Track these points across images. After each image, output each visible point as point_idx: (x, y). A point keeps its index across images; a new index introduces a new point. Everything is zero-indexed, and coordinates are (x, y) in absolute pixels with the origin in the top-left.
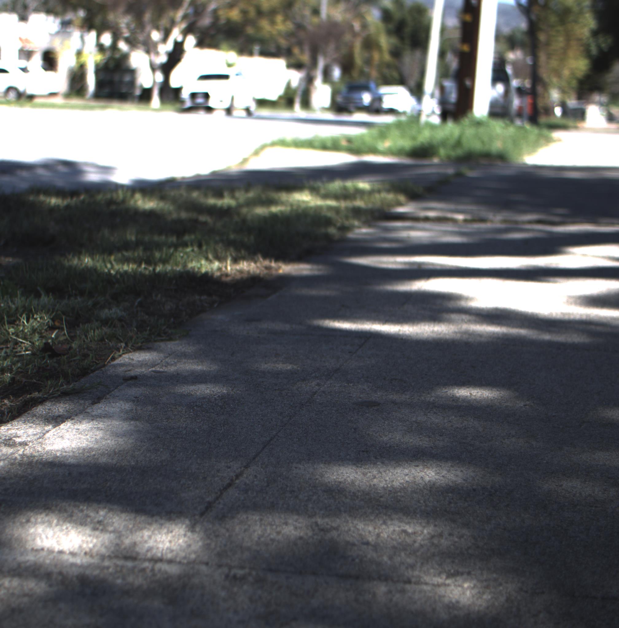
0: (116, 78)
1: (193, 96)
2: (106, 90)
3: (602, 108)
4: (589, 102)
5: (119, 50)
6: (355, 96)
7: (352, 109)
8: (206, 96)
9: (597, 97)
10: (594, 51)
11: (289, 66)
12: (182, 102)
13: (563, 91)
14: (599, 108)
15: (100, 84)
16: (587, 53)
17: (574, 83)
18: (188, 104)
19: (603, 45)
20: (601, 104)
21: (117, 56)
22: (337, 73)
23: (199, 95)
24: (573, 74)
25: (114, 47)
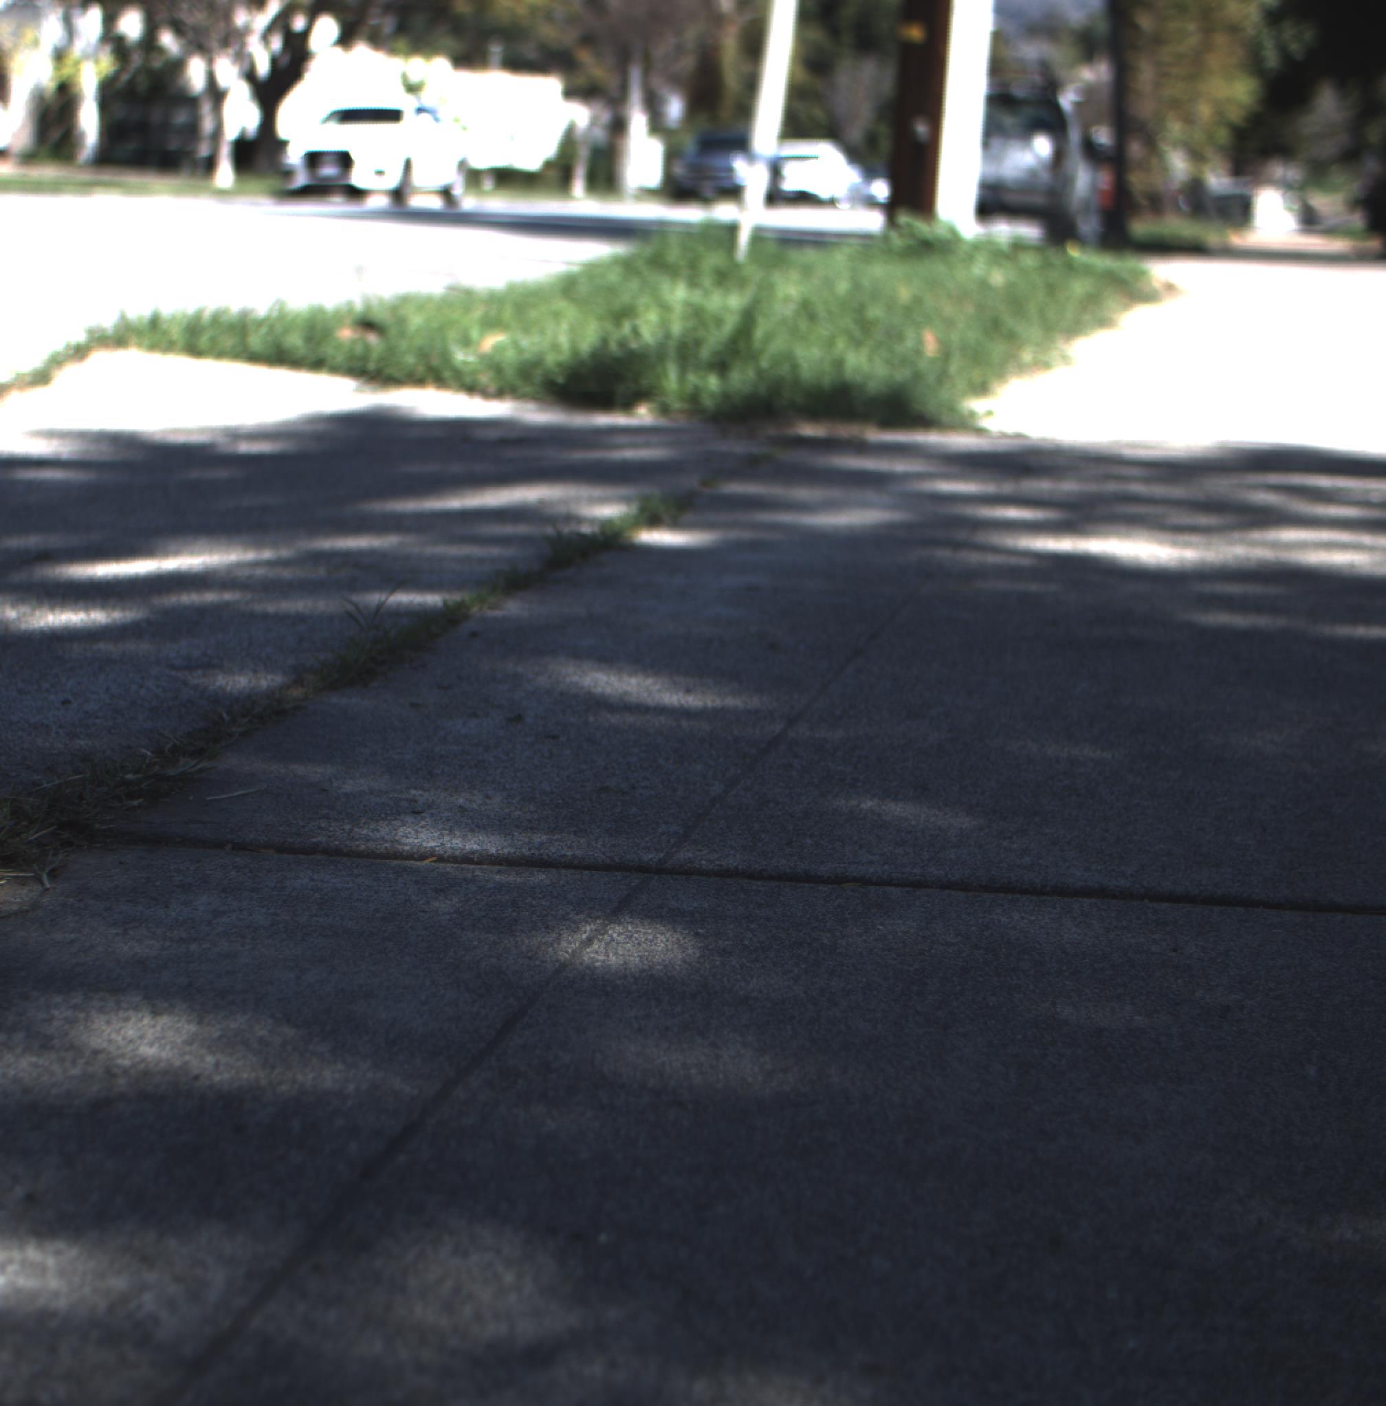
0: (156, 115)
1: (313, 159)
2: (131, 146)
3: (1289, 194)
4: (1261, 180)
5: (161, 50)
6: (716, 161)
7: (708, 193)
8: (344, 160)
9: (1278, 170)
10: (1272, 59)
11: (569, 93)
12: (288, 174)
13: (1196, 156)
14: (1283, 195)
15: (112, 131)
16: (1254, 65)
17: (1223, 135)
18: (301, 180)
19: (1294, 47)
20: (1286, 186)
21: (157, 64)
22: (675, 108)
23: (328, 159)
24: (1219, 114)
25: (149, 41)
